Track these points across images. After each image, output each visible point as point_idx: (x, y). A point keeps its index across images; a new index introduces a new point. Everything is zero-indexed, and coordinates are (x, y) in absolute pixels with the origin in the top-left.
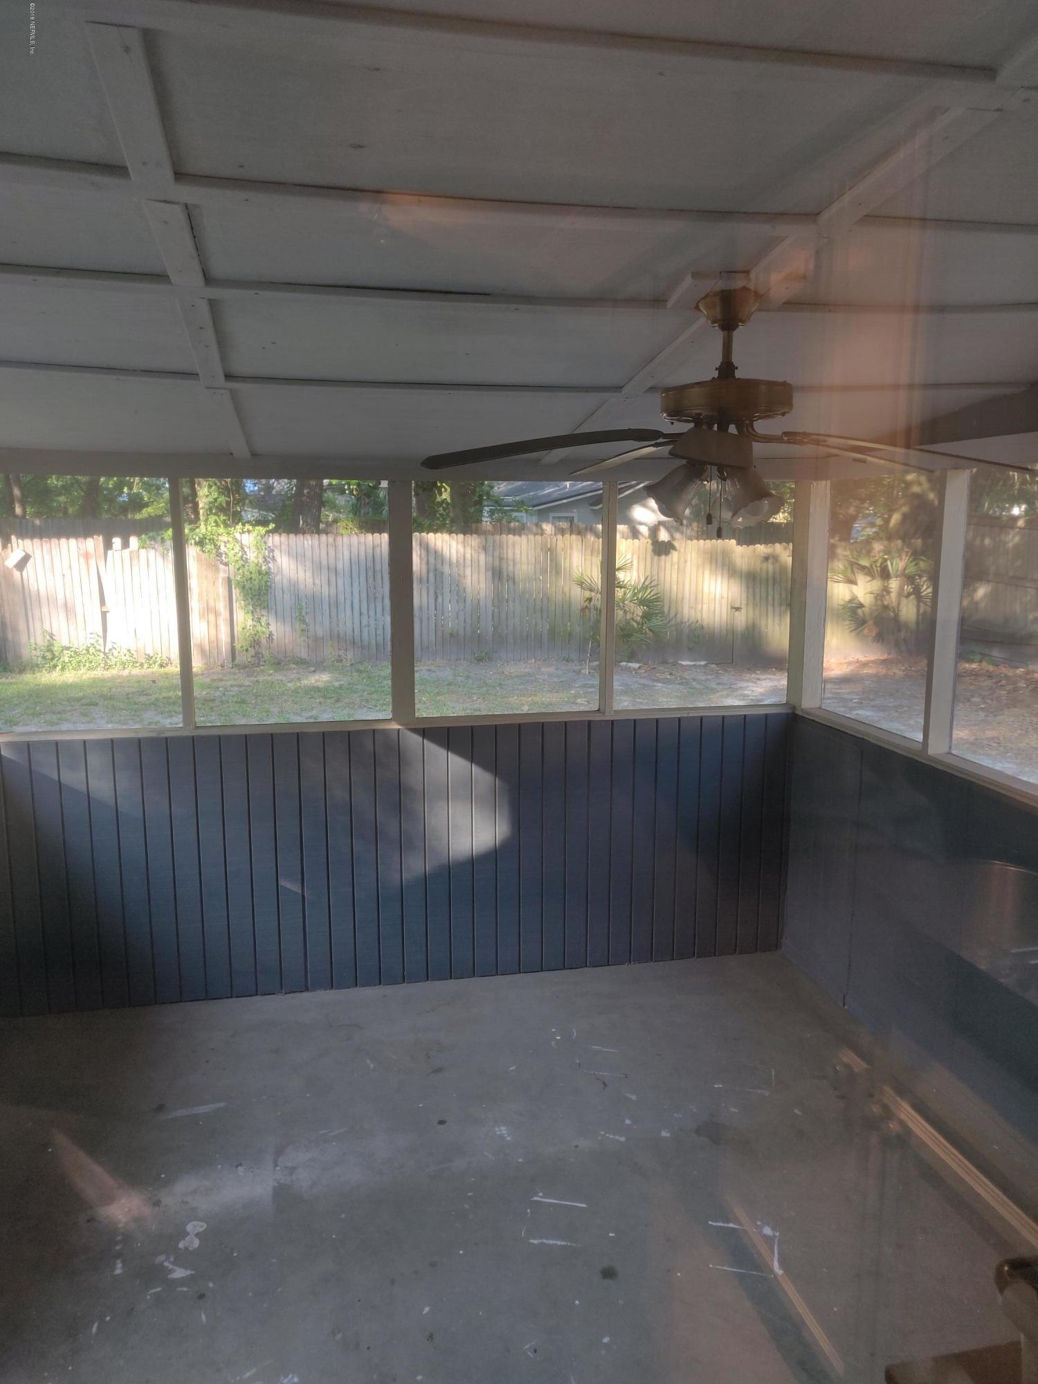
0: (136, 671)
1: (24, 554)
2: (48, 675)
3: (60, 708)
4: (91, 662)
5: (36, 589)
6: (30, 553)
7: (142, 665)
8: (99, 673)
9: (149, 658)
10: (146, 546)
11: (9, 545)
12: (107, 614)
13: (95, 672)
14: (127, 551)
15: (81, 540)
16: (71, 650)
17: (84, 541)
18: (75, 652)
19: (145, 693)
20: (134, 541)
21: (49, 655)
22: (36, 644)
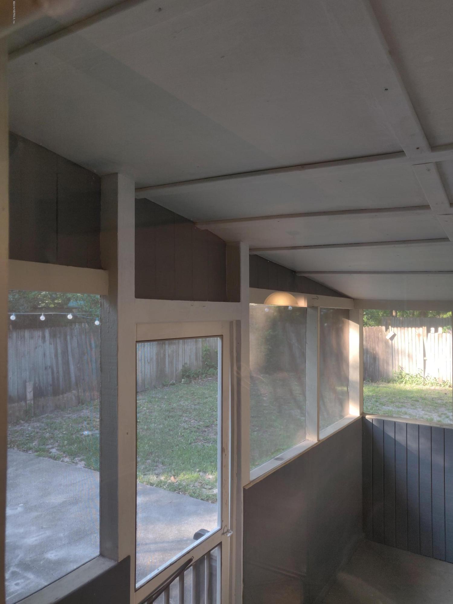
0: (438, 388)
1: (394, 333)
2: (399, 385)
3: (402, 401)
4: (418, 381)
5: (397, 348)
6: (396, 333)
7: (440, 385)
8: (421, 387)
9: (444, 382)
10: (445, 332)
11: (388, 330)
12: (426, 361)
13: (419, 386)
14: (436, 334)
15: (417, 328)
16: (409, 375)
17: (418, 329)
18: (411, 376)
19: (441, 399)
20: (440, 329)
21: (400, 377)
22: (395, 371)
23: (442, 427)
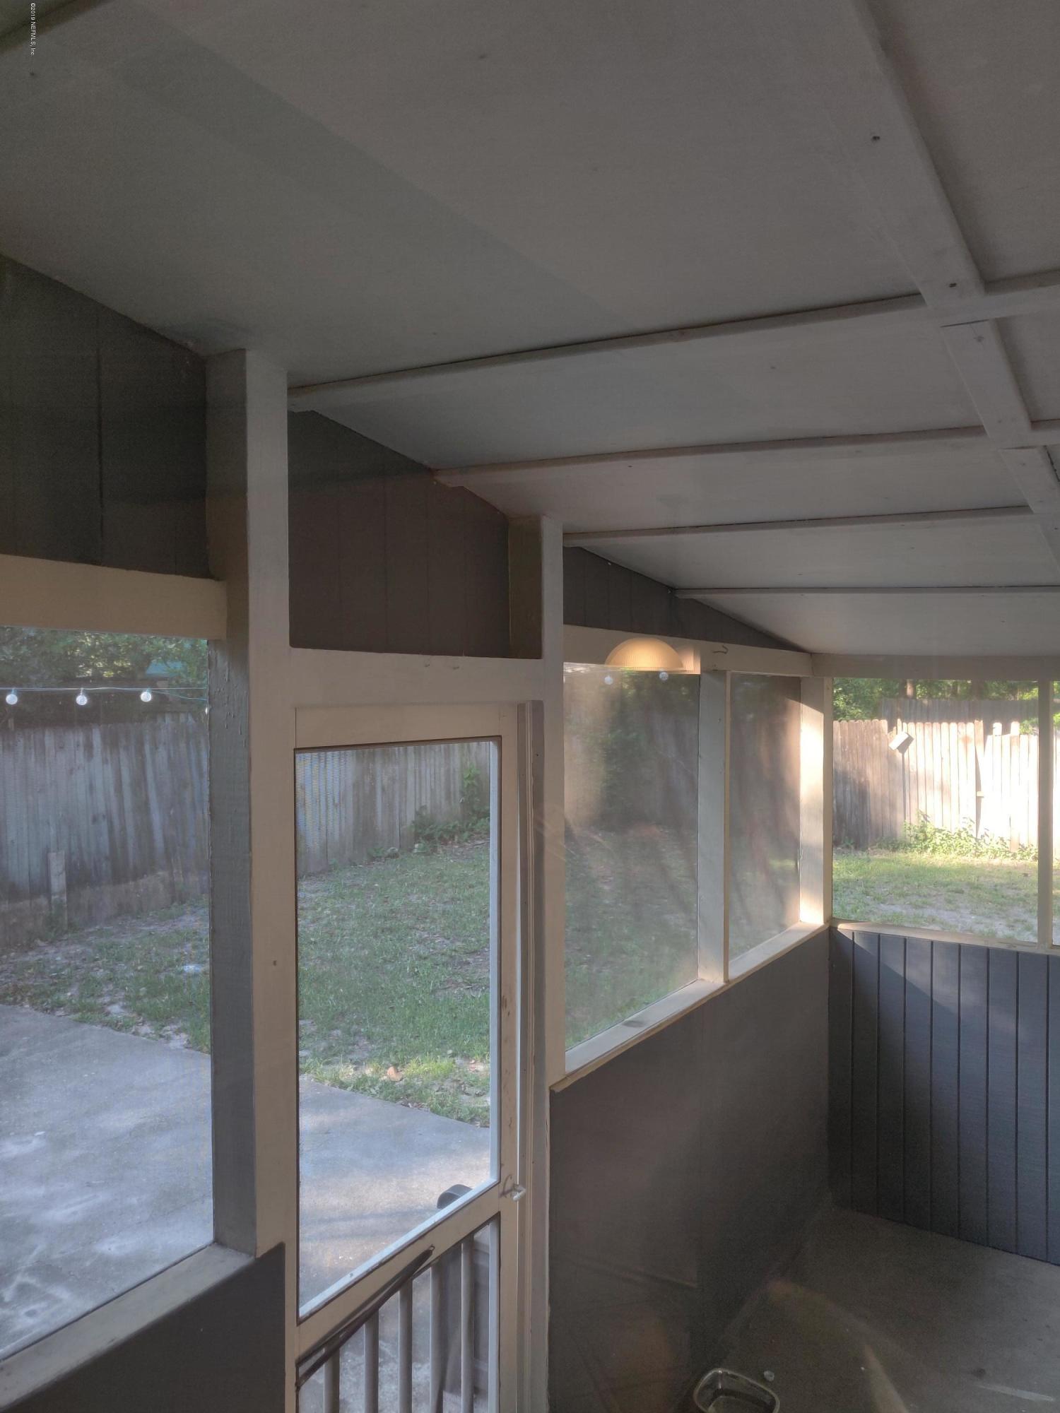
0: (1008, 862)
1: (907, 736)
2: (918, 856)
3: (925, 891)
4: (962, 847)
5: (915, 770)
6: (913, 736)
7: (1014, 855)
8: (969, 859)
9: (1023, 849)
10: (1027, 732)
11: (895, 728)
12: (983, 799)
13: (965, 858)
14: (1007, 737)
15: (962, 724)
16: (943, 832)
17: (964, 725)
18: (947, 836)
19: (1014, 886)
20: (1015, 726)
21: (921, 836)
22: (910, 824)
23: (1014, 949)
